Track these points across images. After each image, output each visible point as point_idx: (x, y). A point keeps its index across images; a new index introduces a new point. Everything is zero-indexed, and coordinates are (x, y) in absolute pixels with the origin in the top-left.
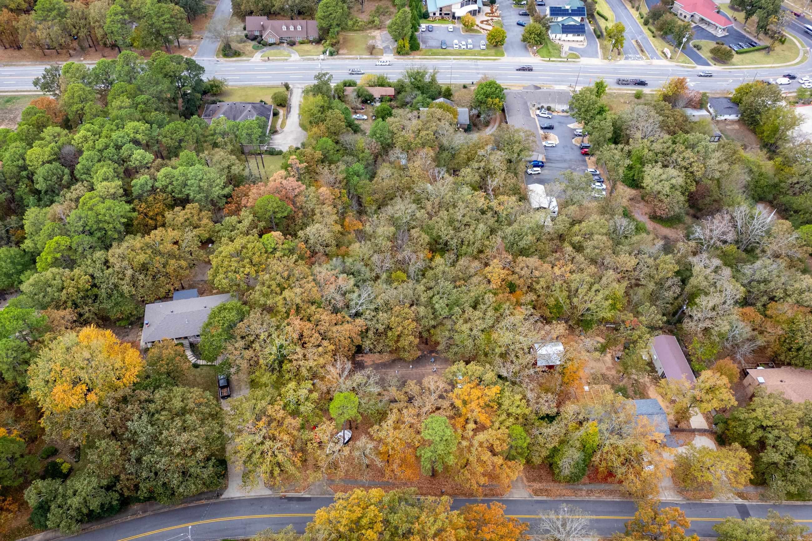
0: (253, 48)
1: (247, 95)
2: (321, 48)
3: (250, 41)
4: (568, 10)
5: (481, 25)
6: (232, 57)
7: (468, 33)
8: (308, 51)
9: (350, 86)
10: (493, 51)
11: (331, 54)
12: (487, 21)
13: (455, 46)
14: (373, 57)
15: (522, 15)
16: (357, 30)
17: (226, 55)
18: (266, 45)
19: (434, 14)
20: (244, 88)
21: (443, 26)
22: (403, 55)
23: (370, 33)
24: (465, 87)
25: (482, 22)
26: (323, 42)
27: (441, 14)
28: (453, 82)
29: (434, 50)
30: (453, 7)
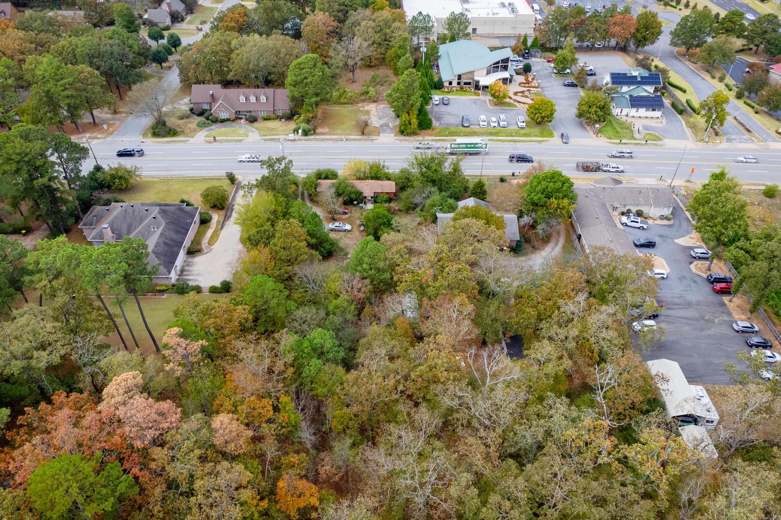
0: (198, 125)
1: (169, 191)
2: (292, 125)
3: (195, 117)
4: (636, 77)
5: (514, 97)
6: (164, 136)
7: (497, 107)
8: (273, 129)
9: (326, 178)
10: (537, 130)
11: (306, 133)
12: (522, 92)
13: (481, 123)
14: (365, 137)
15: (568, 85)
16: (344, 104)
17: (156, 134)
18: (216, 121)
19: (450, 83)
20: (166, 181)
21: (462, 98)
22: (409, 135)
23: (363, 107)
24: (502, 180)
25: (516, 94)
26: (295, 117)
27: (459, 83)
28: (485, 172)
29: (452, 129)
30: (476, 74)
